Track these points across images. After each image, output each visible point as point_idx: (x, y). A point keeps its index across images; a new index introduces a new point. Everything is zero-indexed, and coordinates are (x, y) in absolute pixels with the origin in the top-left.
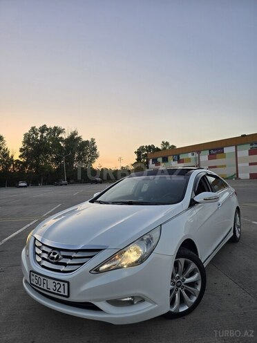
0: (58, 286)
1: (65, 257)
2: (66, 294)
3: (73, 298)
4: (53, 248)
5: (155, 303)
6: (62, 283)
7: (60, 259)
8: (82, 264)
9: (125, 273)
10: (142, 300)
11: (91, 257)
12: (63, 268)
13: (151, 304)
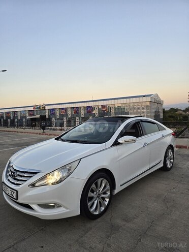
0: (12, 193)
1: (19, 175)
2: (16, 198)
3: (19, 201)
4: (15, 170)
5: (68, 209)
6: (14, 191)
7: (16, 177)
8: (25, 181)
9: (47, 188)
10: (60, 206)
11: (31, 177)
12: (16, 182)
13: (65, 209)
